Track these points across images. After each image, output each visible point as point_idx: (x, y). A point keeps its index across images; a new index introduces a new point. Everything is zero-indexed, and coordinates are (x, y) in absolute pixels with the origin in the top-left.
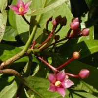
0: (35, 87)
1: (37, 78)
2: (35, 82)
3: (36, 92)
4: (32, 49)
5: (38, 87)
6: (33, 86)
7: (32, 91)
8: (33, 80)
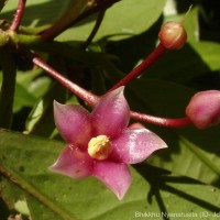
0: (27, 172)
1: (34, 140)
2: (29, 155)
3: (32, 191)
4: (11, 33)
5: (40, 172)
6: (22, 169)
7: (19, 186)
8: (19, 146)
